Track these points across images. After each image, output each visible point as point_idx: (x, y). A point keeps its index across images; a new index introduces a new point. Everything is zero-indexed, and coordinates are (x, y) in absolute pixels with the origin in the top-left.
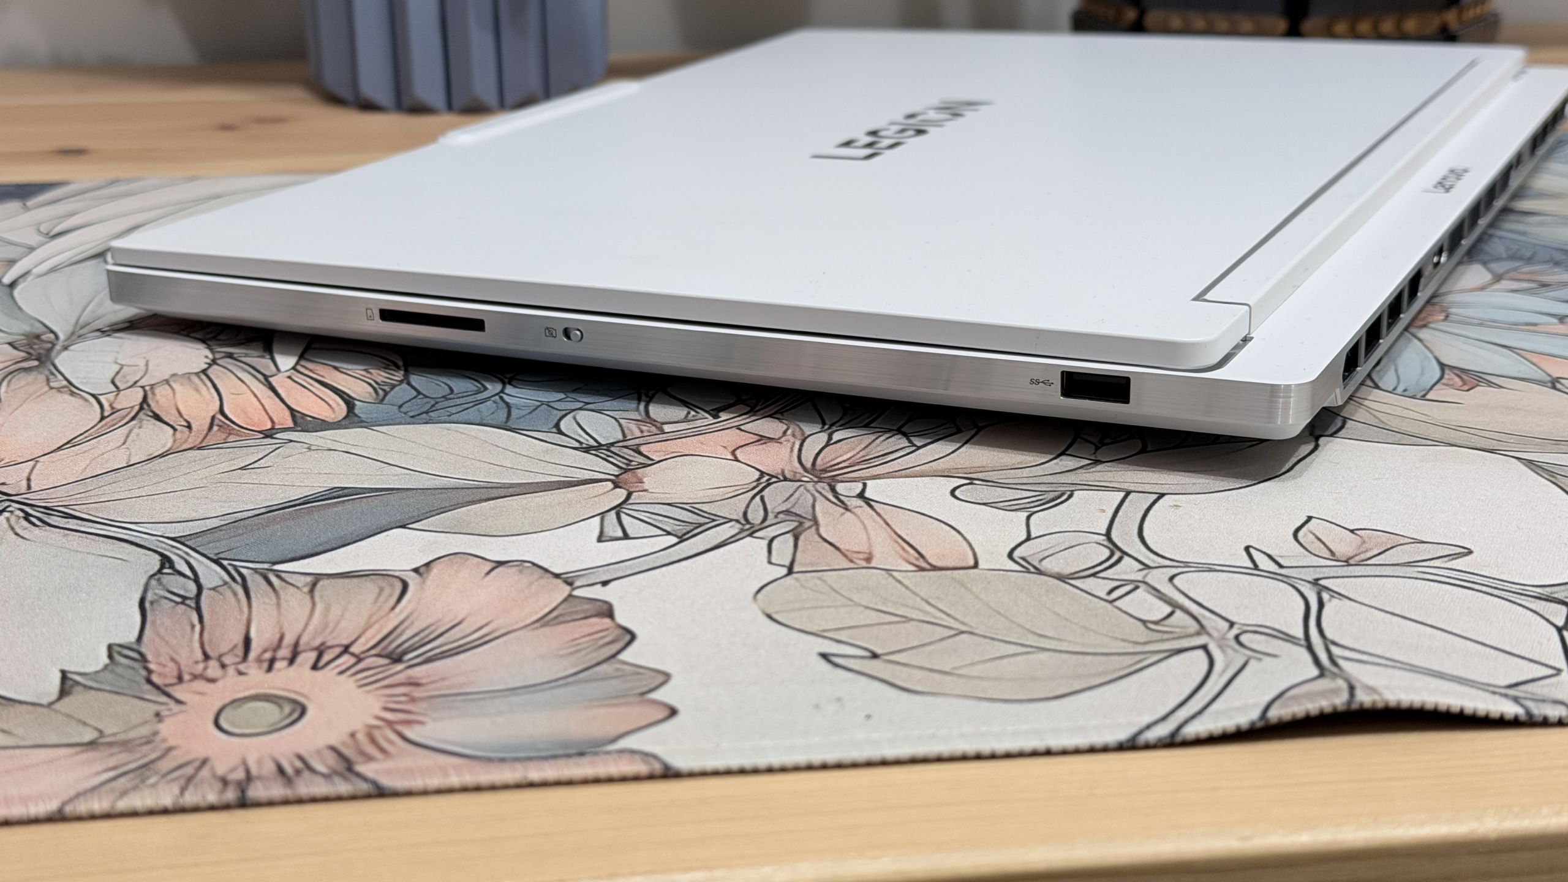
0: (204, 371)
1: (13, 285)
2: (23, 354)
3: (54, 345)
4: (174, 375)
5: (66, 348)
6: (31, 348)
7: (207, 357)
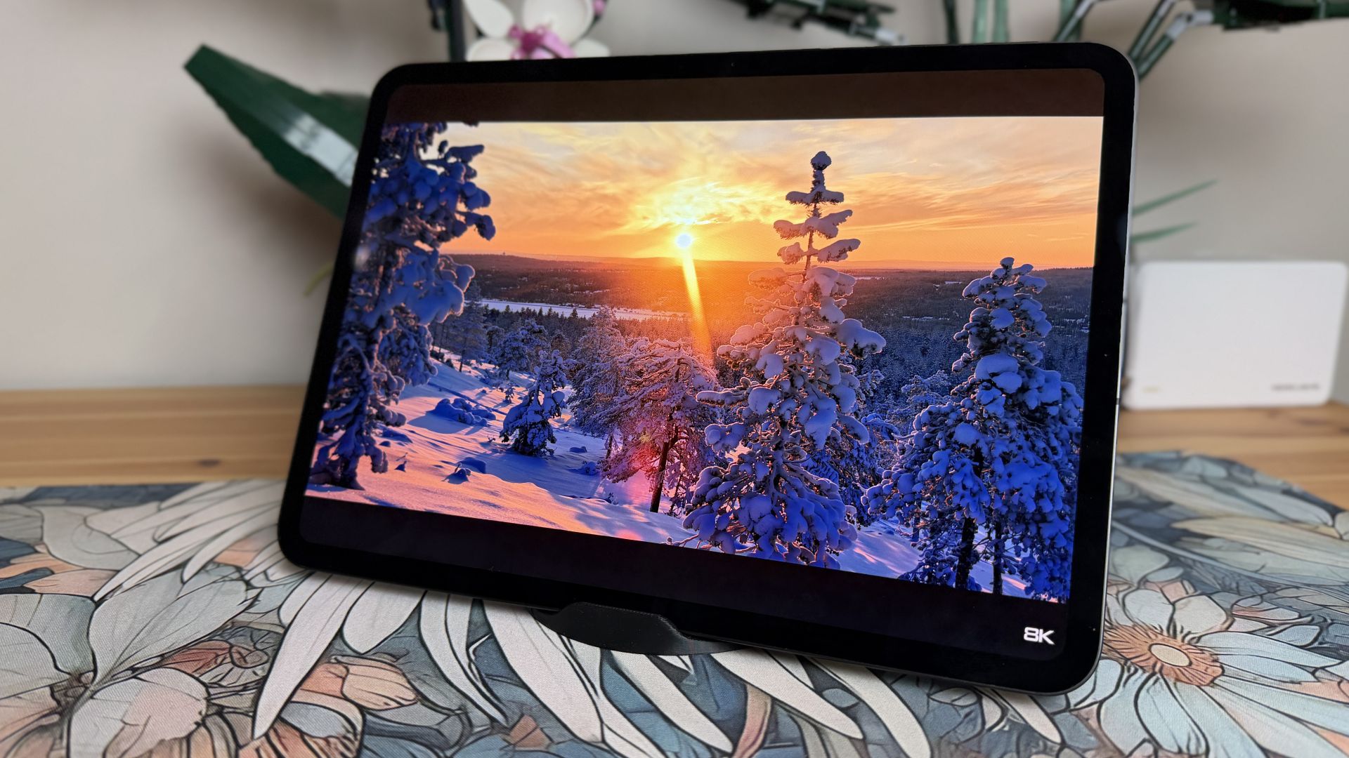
0: (188, 738)
1: (98, 604)
2: (54, 704)
3: (87, 688)
4: (162, 742)
5: (92, 697)
6: (66, 695)
7: (200, 713)
